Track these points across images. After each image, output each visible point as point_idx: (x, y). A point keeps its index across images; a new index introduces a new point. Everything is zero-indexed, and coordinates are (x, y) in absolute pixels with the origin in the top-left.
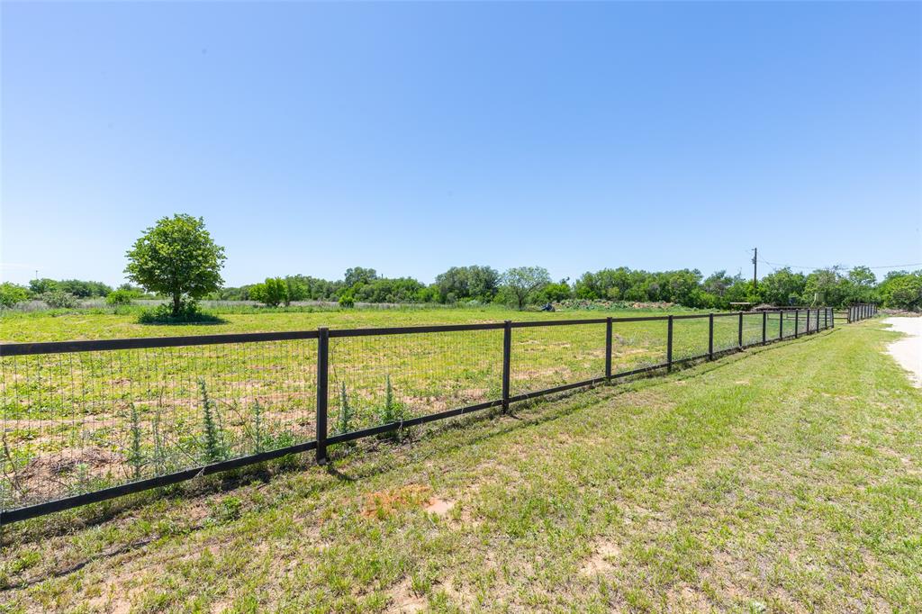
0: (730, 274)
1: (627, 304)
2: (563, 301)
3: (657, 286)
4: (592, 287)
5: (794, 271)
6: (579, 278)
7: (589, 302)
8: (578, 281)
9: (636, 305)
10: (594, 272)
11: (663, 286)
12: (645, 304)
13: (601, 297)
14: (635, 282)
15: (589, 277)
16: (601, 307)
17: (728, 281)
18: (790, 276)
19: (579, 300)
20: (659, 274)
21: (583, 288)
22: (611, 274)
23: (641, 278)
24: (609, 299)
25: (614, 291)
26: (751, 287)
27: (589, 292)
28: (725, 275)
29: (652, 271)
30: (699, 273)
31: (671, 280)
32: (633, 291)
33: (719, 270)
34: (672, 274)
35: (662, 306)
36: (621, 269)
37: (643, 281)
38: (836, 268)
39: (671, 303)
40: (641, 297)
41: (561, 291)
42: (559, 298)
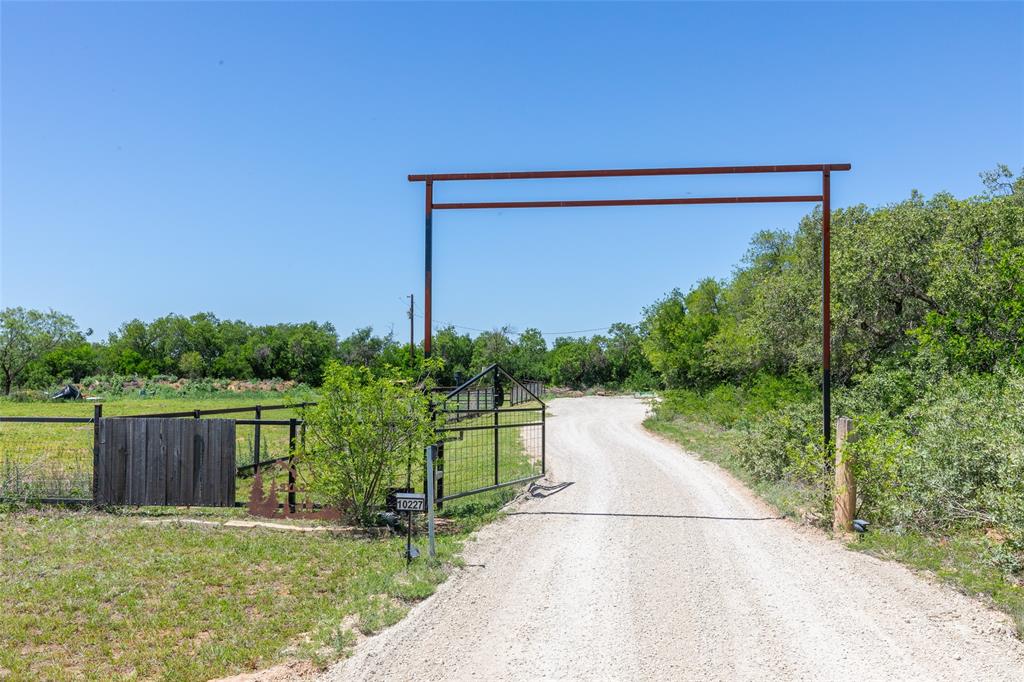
0: (379, 334)
1: (217, 383)
2: (86, 380)
3: (268, 352)
4: (144, 350)
5: (460, 333)
6: (115, 330)
7: (142, 381)
8: (113, 338)
9: (233, 386)
10: (148, 319)
11: (277, 351)
12: (250, 384)
13: (162, 370)
14: (229, 342)
15: (136, 330)
16: (169, 390)
17: (376, 344)
18: (454, 339)
19: (121, 378)
20: (269, 330)
21: (126, 352)
22: (182, 326)
23: (239, 335)
24: (181, 375)
25: (191, 360)
26: (407, 356)
27: (137, 361)
28: (372, 335)
29: (256, 325)
30: (332, 329)
31: (291, 341)
32: (226, 360)
33: (363, 327)
34: (292, 330)
35: (278, 387)
36: (201, 317)
37: (242, 341)
38: (505, 329)
39: (292, 382)
40: (240, 371)
41: (80, 358)
42: (79, 373)
